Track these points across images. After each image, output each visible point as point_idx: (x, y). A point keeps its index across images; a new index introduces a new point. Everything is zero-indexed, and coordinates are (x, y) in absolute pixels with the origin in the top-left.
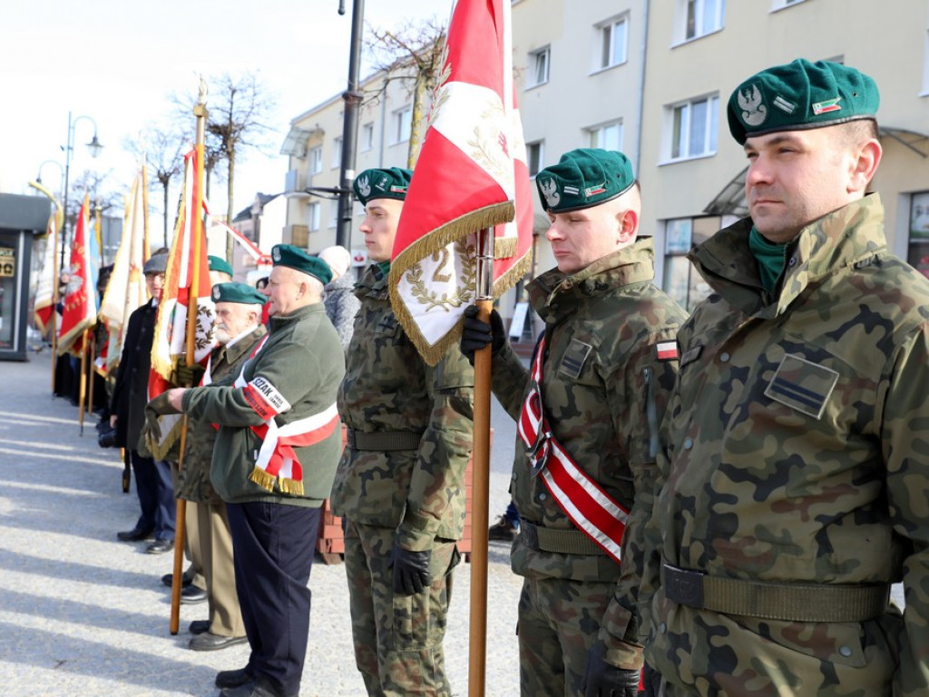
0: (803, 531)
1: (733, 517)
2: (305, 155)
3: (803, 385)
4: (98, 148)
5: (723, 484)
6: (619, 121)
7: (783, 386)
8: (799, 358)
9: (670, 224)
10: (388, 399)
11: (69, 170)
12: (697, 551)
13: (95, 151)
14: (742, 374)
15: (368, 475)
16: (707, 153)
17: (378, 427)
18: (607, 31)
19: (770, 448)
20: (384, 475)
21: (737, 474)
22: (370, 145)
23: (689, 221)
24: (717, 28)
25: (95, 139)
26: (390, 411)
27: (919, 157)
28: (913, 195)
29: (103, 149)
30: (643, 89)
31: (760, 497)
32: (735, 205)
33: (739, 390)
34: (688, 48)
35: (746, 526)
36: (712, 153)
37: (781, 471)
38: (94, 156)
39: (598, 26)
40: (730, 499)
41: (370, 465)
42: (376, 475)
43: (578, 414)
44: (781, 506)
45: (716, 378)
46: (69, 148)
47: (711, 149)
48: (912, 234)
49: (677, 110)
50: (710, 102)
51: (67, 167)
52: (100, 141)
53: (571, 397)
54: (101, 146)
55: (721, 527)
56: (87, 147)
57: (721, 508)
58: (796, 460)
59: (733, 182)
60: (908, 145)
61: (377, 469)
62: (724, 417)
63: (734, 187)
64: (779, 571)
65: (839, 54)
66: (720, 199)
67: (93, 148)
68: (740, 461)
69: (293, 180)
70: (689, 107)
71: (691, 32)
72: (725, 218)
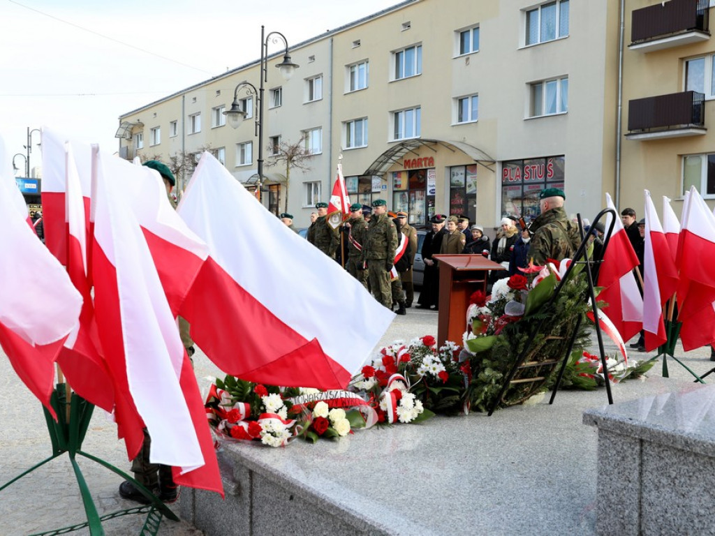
0: (380, 242)
2: (131, 138)
6: (320, 128)
9: (347, 179)
11: (30, 158)
16: (363, 146)
18: (311, 82)
22: (175, 134)
23: (356, 178)
24: (365, 87)
27: (452, 152)
28: (451, 167)
30: (331, 113)
32: (378, 171)
34: (352, 95)
36: (366, 146)
37: (378, 237)
39: (306, 79)
46: (29, 147)
47: (365, 144)
48: (451, 184)
49: (348, 124)
50: (363, 122)
51: (28, 157)
59: (376, 161)
60: (447, 147)
63: (376, 163)
65: (418, 104)
66: (371, 169)
69: (125, 153)
70: (354, 123)
71: (352, 87)
72: (373, 176)
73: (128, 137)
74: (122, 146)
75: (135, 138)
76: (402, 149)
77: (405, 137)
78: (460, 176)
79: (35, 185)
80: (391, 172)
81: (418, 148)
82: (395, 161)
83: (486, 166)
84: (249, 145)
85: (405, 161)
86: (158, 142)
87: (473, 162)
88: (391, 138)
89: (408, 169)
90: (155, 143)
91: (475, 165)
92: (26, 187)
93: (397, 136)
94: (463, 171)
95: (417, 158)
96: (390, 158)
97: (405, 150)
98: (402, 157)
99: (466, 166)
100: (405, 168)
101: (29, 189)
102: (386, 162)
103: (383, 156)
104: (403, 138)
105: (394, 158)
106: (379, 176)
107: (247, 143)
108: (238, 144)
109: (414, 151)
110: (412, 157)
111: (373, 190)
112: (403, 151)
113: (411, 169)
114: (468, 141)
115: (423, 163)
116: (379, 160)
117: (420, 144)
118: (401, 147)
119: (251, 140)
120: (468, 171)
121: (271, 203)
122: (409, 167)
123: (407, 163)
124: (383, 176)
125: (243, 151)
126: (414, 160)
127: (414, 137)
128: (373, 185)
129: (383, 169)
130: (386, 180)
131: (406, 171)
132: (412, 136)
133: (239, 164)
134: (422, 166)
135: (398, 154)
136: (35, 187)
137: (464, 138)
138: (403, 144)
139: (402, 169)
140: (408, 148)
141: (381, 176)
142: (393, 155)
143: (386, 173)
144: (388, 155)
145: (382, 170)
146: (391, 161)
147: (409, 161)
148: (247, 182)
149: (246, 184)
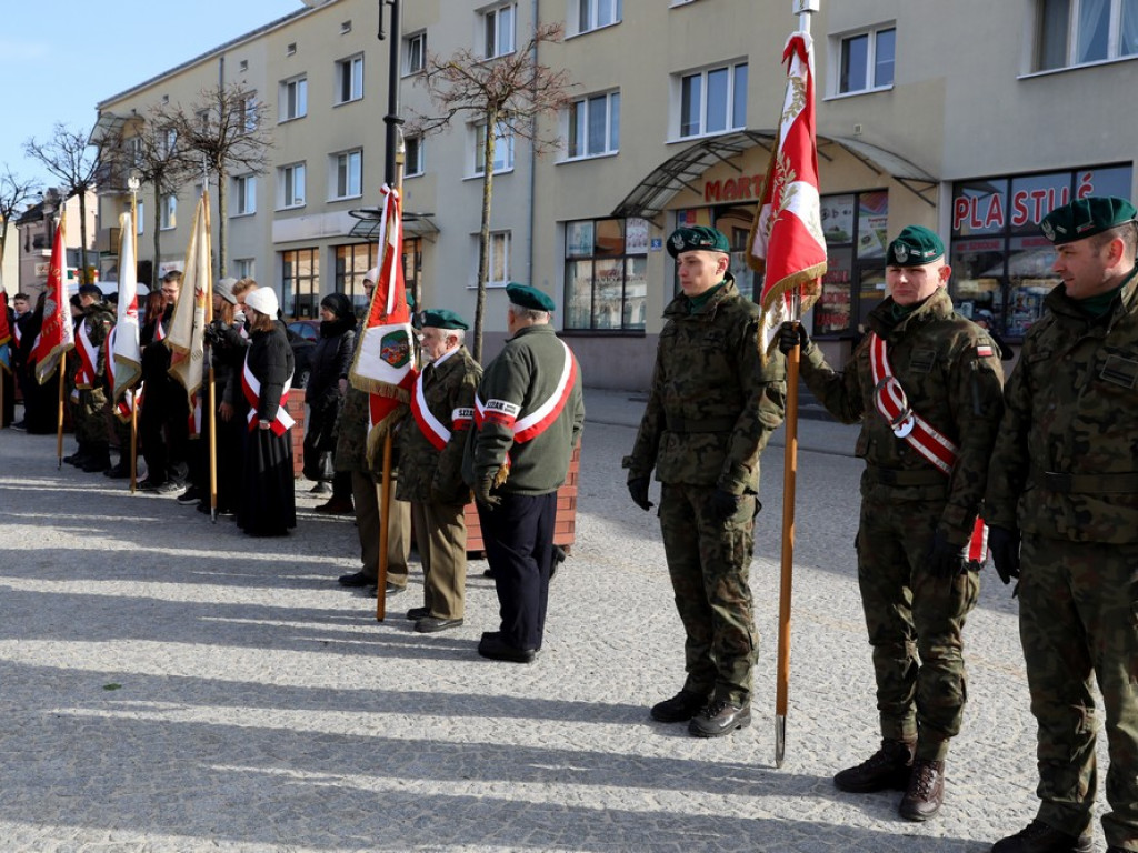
1: (1087, 443)
2: (119, 145)
3: (1121, 371)
5: (1080, 426)
7: (1110, 372)
8: (1116, 356)
9: (569, 226)
10: (716, 394)
12: (1066, 463)
14: (1083, 366)
15: (703, 449)
16: (608, 152)
17: (707, 415)
18: (490, 19)
19: (1105, 405)
20: (715, 448)
21: (1087, 420)
23: (592, 223)
24: (613, 21)
26: (716, 402)
31: (1102, 431)
32: (644, 207)
33: (1082, 376)
34: (584, 40)
35: (1094, 447)
36: (615, 152)
39: (480, 12)
40: (1085, 434)
41: (703, 442)
42: (709, 449)
43: (928, 398)
44: (1113, 435)
45: (1065, 370)
47: (611, 149)
49: (573, 106)
50: (608, 100)
53: (922, 388)
55: (1080, 449)
57: (1081, 439)
58: (1119, 411)
59: (642, 183)
61: (709, 445)
62: (1076, 391)
63: (643, 188)
64: (1114, 468)
65: (744, 54)
66: (629, 201)
68: (1089, 413)
70: (586, 104)
71: (583, 23)
72: (630, 220)
76: (703, 155)
77: (707, 131)
78: (841, 216)
80: (671, 210)
81: (741, 153)
82: (684, 183)
83: (917, 193)
84: (356, 158)
85: (708, 184)
87: (879, 184)
88: (675, 135)
89: (714, 202)
91: (885, 191)
93: (686, 130)
94: (850, 207)
95: (736, 176)
96: (674, 177)
97: (710, 159)
98: (700, 176)
99: (857, 194)
100: (707, 199)
102: (664, 187)
103: (660, 172)
104: (703, 134)
105: (683, 177)
106: (646, 218)
107: (352, 152)
108: (332, 155)
109: (730, 160)
110: (726, 174)
111: (630, 251)
112: (704, 160)
113: (723, 202)
114: (866, 135)
115: (752, 188)
116: (650, 182)
117: (751, 143)
118: (703, 151)
119: (360, 145)
120: (862, 206)
122: (717, 199)
123: (713, 188)
124: (654, 219)
125: (342, 171)
126: (730, 182)
127: (729, 129)
128: (629, 240)
129: (656, 203)
130: (661, 228)
131: (709, 207)
132: (724, 128)
133: (334, 197)
134: (749, 195)
135: (694, 168)
137: (858, 129)
138: (707, 144)
139: (701, 202)
140: (719, 152)
141: (650, 219)
142: (682, 171)
143: (661, 212)
144: (670, 170)
145: (652, 205)
146: (675, 183)
147: (718, 183)
148: (352, 232)
149: (349, 236)
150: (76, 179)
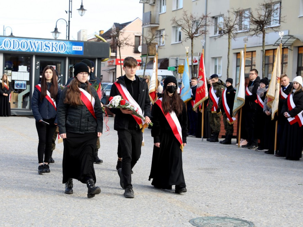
2: (154, 3)
4: (84, 11)
11: (70, 22)
13: (82, 13)
25: (82, 6)
29: (86, 11)
38: (82, 15)
46: (70, 12)
51: (69, 21)
52: (84, 8)
54: (85, 10)
56: (78, 11)
67: (81, 11)
69: (148, 17)
73: (151, 2)
74: (145, 12)
75: (158, 3)
79: (82, 47)
84: (277, 6)
86: (181, 6)
90: (177, 7)
92: (73, 49)
101: (76, 52)
121: (300, 66)
136: (82, 50)
148: (275, 43)
149: (274, 45)
150: (190, 32)
